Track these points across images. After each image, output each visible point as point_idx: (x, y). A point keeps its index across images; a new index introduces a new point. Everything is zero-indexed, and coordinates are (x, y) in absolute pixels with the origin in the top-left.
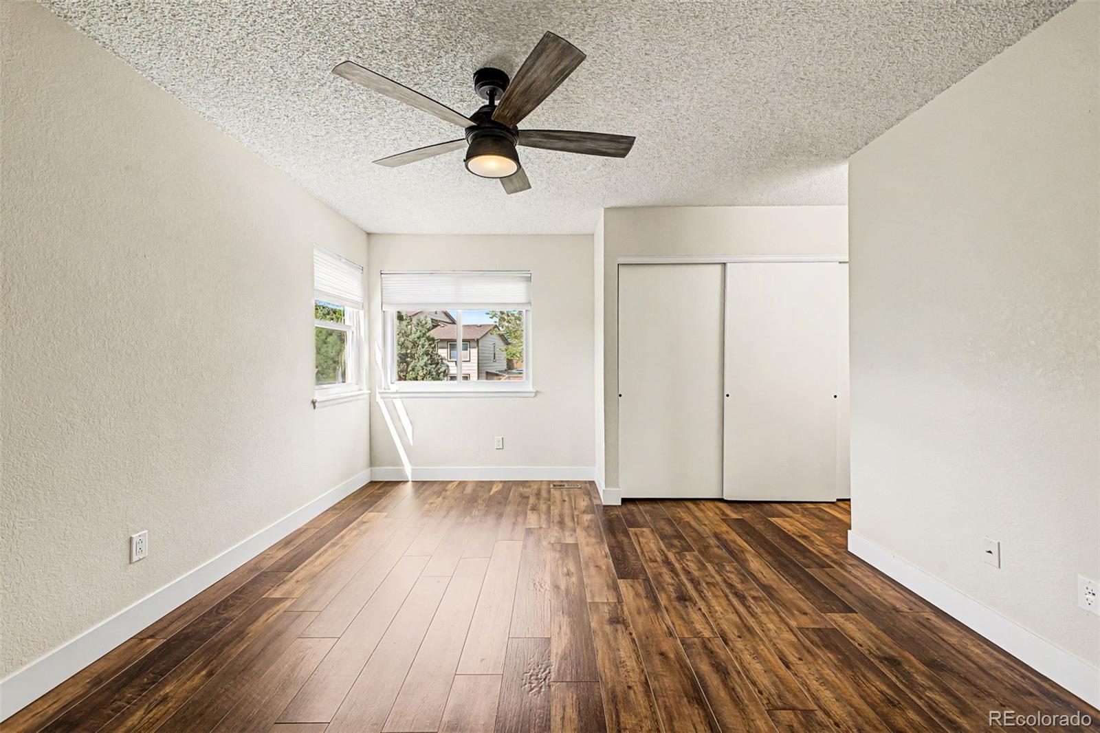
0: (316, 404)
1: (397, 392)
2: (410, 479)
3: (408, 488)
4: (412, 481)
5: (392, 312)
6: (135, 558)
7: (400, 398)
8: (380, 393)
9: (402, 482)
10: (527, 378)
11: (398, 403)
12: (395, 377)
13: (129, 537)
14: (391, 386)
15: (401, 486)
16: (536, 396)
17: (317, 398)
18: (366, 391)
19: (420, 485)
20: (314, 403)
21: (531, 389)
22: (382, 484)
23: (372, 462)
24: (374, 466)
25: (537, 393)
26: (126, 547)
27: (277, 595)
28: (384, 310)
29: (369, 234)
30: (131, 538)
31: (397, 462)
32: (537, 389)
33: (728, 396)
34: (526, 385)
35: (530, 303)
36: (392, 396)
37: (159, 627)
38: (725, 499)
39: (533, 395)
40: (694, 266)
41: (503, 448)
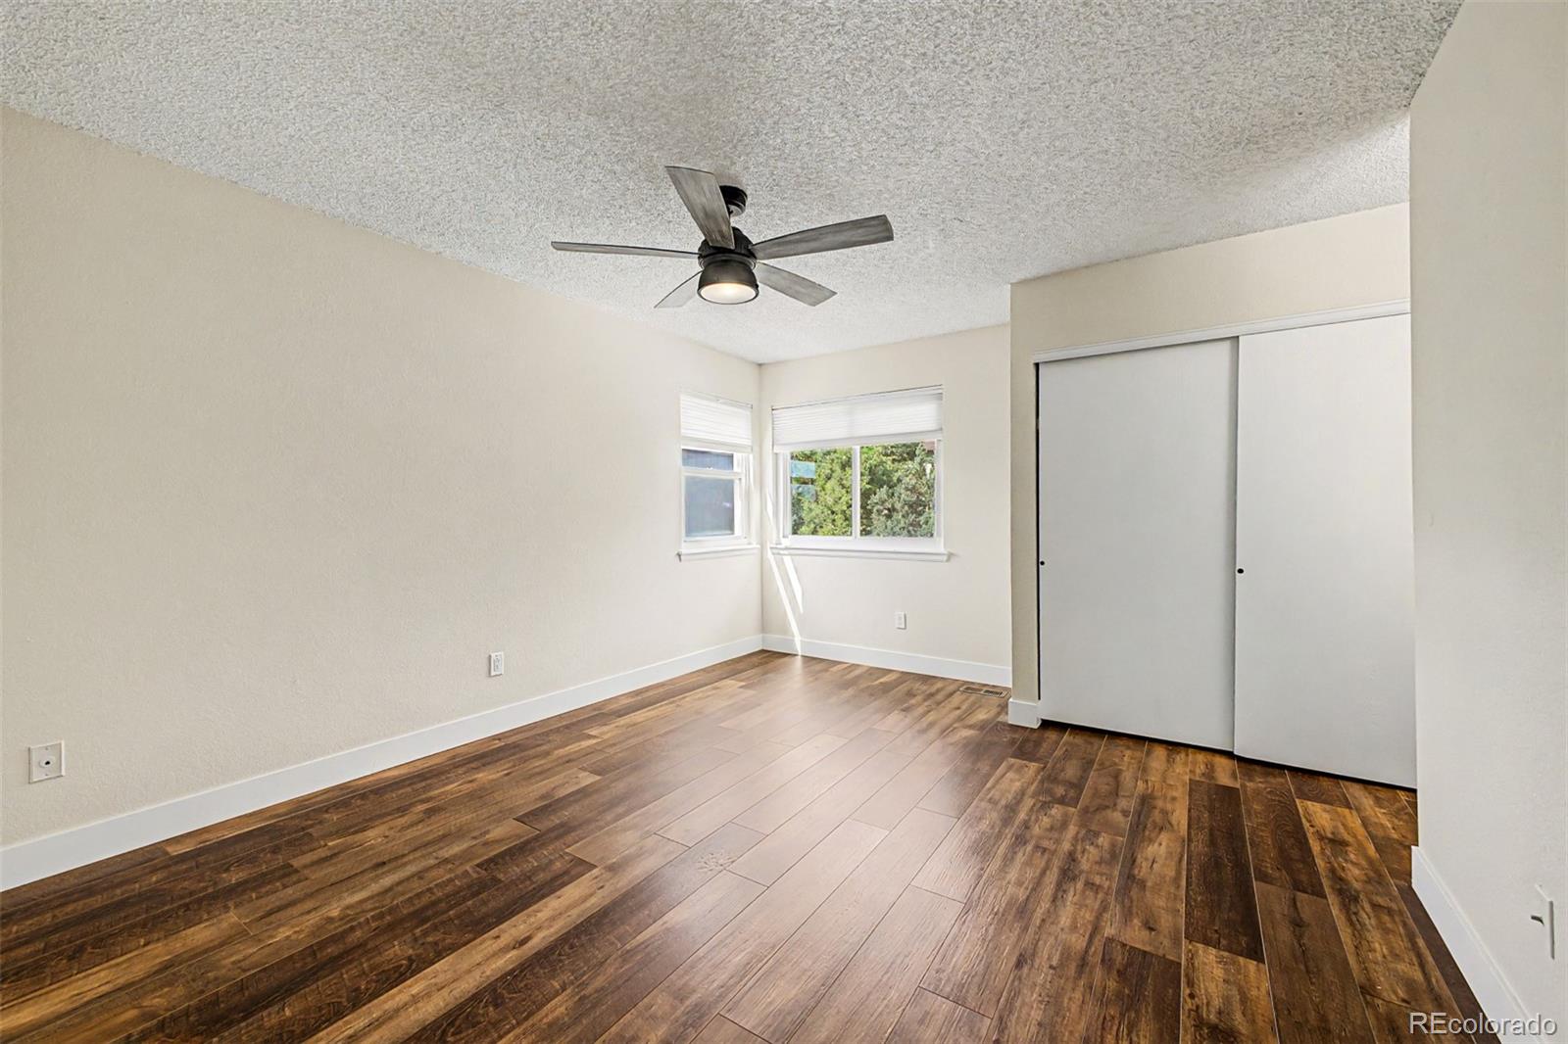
0: (682, 557)
1: (786, 548)
2: (800, 654)
3: (798, 662)
4: (803, 656)
5: (785, 452)
6: (493, 673)
7: (790, 555)
8: (771, 548)
9: (789, 654)
10: (939, 535)
11: (787, 560)
12: (789, 529)
13: (487, 656)
14: (783, 540)
15: (786, 659)
16: (948, 560)
17: (683, 551)
18: (755, 545)
19: (809, 660)
20: (679, 555)
21: (942, 550)
22: (768, 654)
23: (764, 627)
24: (766, 633)
25: (950, 556)
26: (486, 661)
27: (593, 733)
28: (775, 451)
29: (760, 365)
30: (490, 656)
31: (785, 629)
32: (952, 551)
33: (1241, 571)
34: (936, 545)
35: (941, 429)
36: (782, 552)
37: (507, 734)
38: (1235, 753)
39: (945, 558)
40: (1169, 350)
41: (905, 629)
